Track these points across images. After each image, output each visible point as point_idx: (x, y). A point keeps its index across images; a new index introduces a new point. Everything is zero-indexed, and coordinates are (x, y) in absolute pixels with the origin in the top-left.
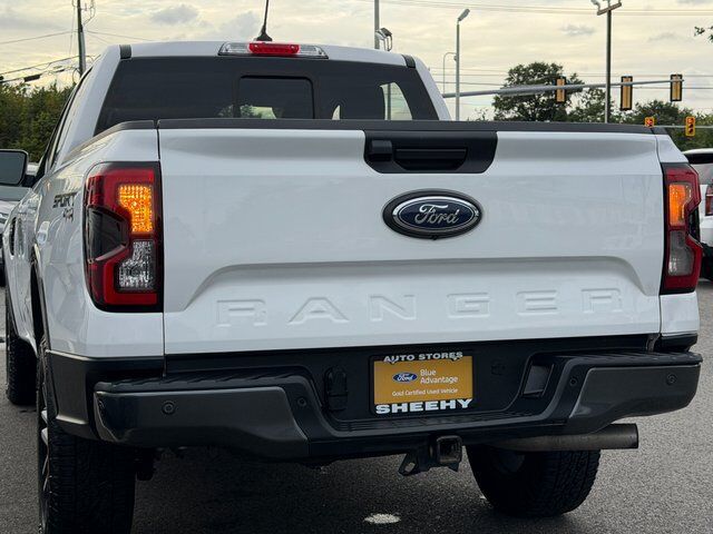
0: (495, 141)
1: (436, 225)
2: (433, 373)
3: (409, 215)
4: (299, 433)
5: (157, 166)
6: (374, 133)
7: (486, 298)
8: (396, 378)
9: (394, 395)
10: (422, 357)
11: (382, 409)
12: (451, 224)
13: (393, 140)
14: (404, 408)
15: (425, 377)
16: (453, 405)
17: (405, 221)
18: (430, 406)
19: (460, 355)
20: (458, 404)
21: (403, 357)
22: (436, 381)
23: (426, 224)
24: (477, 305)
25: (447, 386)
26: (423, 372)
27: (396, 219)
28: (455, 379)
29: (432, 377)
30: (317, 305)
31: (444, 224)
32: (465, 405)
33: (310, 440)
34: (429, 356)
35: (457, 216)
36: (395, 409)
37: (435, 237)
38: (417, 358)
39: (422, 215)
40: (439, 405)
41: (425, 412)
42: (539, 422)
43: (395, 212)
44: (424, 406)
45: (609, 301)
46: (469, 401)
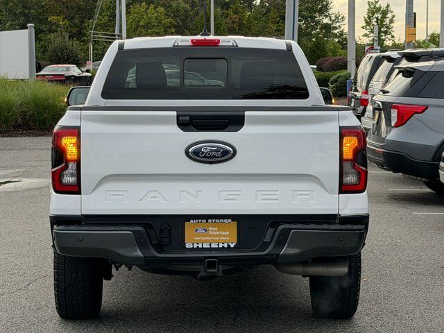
0: (244, 116)
1: (210, 157)
2: (216, 229)
3: (196, 153)
4: (139, 253)
5: (79, 128)
6: (181, 113)
7: (240, 193)
8: (196, 230)
9: (196, 239)
10: (210, 221)
11: (188, 245)
12: (218, 157)
13: (190, 116)
14: (200, 246)
15: (212, 231)
16: (226, 246)
17: (196, 155)
18: (214, 245)
19: (230, 220)
20: (228, 245)
21: (200, 221)
22: (218, 233)
23: (205, 157)
24: (235, 196)
25: (224, 236)
26: (211, 229)
27: (190, 154)
28: (228, 233)
29: (215, 231)
30: (153, 194)
31: (214, 157)
32: (232, 246)
33: (145, 257)
34: (213, 220)
35: (222, 153)
36: (195, 246)
37: (211, 163)
38: (207, 222)
39: (203, 153)
40: (218, 245)
41: (211, 248)
42: (263, 255)
43: (190, 150)
44: (210, 245)
45: (308, 196)
46: (234, 244)
